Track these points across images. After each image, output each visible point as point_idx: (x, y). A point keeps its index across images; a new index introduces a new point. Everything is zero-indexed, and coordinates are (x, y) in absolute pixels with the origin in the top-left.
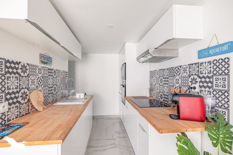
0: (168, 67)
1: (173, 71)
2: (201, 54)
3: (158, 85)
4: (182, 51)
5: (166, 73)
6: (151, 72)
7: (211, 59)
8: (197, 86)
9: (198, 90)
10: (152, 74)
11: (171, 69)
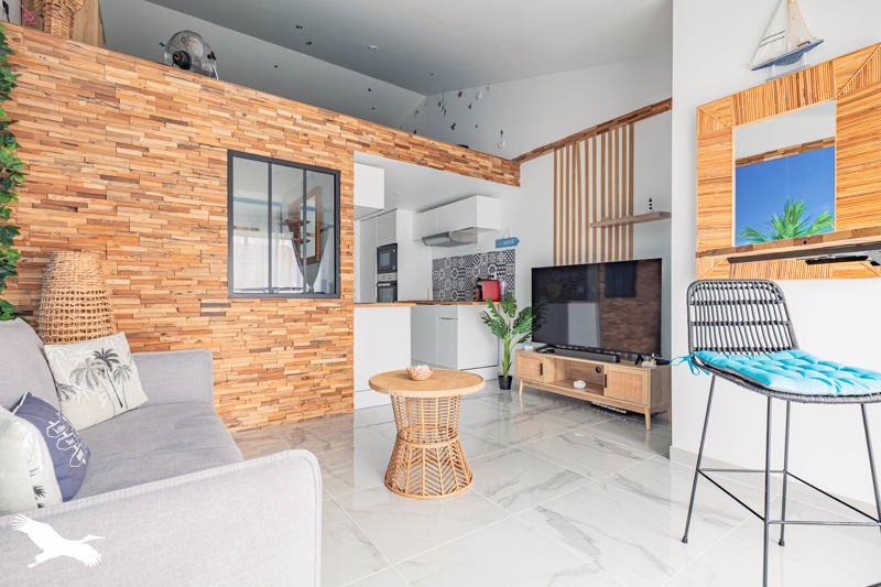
0: (463, 254)
1: (471, 260)
2: (499, 243)
3: (448, 281)
4: (480, 236)
5: (462, 263)
6: (435, 262)
7: (504, 249)
8: (495, 274)
9: (495, 278)
10: (437, 264)
11: (468, 258)
